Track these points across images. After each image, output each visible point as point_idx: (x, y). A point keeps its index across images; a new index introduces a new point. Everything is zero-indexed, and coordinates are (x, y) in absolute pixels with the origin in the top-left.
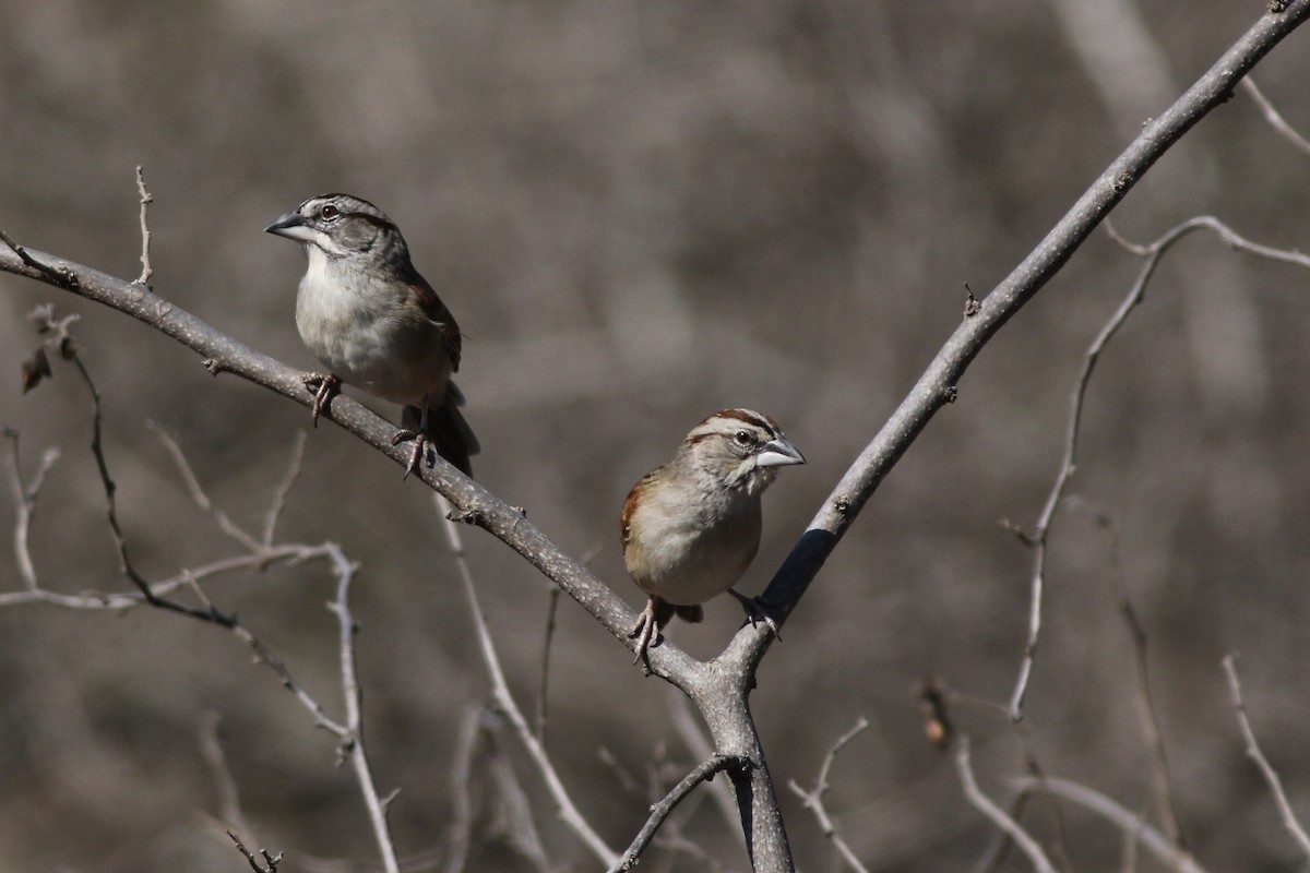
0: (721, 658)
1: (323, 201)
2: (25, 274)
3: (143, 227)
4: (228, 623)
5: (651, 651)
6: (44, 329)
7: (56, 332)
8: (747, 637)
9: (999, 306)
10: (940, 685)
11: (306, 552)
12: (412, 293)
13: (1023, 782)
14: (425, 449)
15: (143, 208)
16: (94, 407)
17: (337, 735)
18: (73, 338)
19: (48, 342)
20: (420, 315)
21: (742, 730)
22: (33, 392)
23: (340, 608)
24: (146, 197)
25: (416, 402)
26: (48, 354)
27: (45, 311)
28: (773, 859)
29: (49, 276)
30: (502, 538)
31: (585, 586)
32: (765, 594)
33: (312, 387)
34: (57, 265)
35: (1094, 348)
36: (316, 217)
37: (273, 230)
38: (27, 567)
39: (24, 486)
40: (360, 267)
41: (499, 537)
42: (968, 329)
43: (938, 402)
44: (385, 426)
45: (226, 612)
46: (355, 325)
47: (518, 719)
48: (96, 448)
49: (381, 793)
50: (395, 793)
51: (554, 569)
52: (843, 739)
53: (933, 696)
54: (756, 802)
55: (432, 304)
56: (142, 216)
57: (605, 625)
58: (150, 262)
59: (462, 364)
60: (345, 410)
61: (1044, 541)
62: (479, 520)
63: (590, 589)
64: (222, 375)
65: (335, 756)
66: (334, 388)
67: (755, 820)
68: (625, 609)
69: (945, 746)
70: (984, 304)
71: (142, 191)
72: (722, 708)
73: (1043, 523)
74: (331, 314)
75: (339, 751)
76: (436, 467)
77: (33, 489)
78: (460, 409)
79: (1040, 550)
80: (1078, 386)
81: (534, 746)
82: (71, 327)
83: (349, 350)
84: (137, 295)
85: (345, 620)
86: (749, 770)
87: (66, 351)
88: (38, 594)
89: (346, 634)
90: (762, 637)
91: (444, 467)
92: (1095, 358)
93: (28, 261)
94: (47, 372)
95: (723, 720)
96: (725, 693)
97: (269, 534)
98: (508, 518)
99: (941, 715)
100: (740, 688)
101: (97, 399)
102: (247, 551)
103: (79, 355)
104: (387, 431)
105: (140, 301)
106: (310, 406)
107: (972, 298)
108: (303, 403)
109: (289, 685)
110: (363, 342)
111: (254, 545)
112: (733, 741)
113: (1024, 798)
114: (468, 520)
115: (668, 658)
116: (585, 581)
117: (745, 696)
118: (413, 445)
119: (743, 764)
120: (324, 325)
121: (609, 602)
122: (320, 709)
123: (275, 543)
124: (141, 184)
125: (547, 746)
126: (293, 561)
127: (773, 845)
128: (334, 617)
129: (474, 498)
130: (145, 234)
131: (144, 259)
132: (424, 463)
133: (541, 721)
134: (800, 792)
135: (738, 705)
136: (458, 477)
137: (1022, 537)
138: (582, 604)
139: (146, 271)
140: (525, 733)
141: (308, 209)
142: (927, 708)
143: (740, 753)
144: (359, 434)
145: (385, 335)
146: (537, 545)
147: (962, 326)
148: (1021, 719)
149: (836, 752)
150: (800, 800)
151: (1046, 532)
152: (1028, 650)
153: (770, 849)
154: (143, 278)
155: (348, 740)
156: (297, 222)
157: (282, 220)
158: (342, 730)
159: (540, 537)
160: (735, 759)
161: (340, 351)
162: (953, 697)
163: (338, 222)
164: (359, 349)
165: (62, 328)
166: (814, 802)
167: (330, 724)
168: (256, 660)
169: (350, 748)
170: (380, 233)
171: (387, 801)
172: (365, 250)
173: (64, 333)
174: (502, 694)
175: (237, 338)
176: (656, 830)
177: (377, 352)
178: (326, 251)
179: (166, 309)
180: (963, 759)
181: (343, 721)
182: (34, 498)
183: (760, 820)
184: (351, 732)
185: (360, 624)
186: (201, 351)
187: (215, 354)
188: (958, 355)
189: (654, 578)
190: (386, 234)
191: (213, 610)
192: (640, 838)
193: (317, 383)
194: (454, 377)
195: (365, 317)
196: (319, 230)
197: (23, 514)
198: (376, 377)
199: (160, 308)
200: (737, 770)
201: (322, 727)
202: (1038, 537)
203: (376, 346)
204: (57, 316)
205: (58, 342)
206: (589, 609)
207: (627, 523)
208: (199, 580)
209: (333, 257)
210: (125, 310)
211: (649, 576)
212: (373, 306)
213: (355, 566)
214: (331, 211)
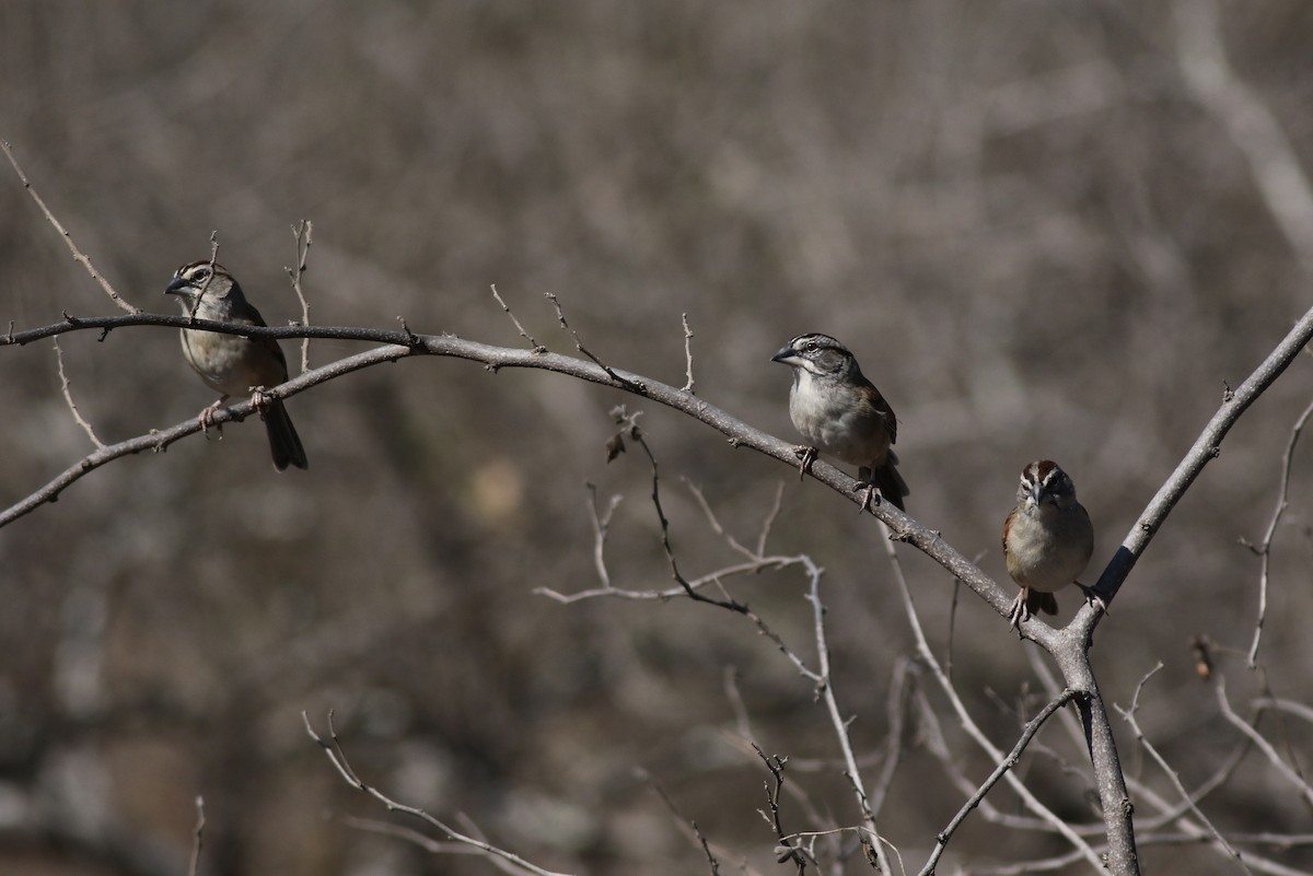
0: (1069, 627)
1: (807, 340)
2: (611, 385)
3: (688, 353)
4: (744, 610)
5: (1021, 623)
6: (620, 421)
7: (628, 423)
8: (1085, 613)
9: (1246, 394)
10: (1206, 639)
11: (787, 561)
12: (864, 394)
13: (1260, 703)
14: (874, 494)
15: (687, 340)
16: (653, 471)
17: (815, 682)
18: (640, 427)
19: (623, 429)
20: (870, 407)
21: (1084, 673)
22: (613, 462)
23: (813, 598)
24: (689, 333)
25: (868, 464)
26: (623, 437)
27: (620, 409)
28: (1106, 757)
29: (627, 386)
30: (925, 551)
31: (980, 581)
32: (1097, 584)
33: (800, 455)
34: (633, 378)
35: (1298, 425)
36: (804, 350)
37: (777, 359)
38: (603, 572)
39: (600, 518)
40: (834, 382)
41: (924, 550)
42: (1226, 410)
43: (1208, 457)
44: (848, 479)
45: (741, 603)
46: (828, 418)
47: (934, 664)
48: (655, 497)
49: (844, 718)
50: (853, 718)
51: (959, 571)
52: (1147, 676)
53: (1201, 647)
54: (1094, 720)
55: (877, 401)
56: (687, 346)
57: (993, 606)
58: (693, 375)
59: (898, 438)
60: (821, 470)
61: (1267, 552)
62: (910, 540)
63: (982, 583)
64: (740, 447)
65: (815, 695)
66: (814, 456)
67: (1094, 732)
68: (1006, 596)
69: (1209, 679)
70: (1236, 393)
71: (686, 330)
72: (1071, 659)
73: (1267, 540)
74: (812, 412)
75: (816, 691)
76: (881, 505)
77: (605, 522)
78: (896, 467)
79: (1265, 557)
80: (1288, 450)
81: (945, 681)
82: (637, 419)
83: (825, 433)
84: (685, 397)
85: (818, 606)
86: (1089, 699)
87: (635, 434)
88: (611, 590)
89: (818, 615)
90: (1096, 613)
91: (886, 505)
92: (1298, 432)
93: (614, 377)
94: (623, 449)
95: (1071, 667)
96: (1072, 649)
97: (761, 549)
98: (929, 538)
99: (1207, 660)
100: (1082, 646)
101: (655, 465)
102: (748, 560)
103: (643, 438)
104: (849, 483)
105: (687, 401)
106: (798, 467)
107: (1228, 390)
108: (794, 465)
109: (782, 649)
110: (833, 429)
111: (752, 557)
112: (1078, 681)
113: (1261, 713)
114: (903, 540)
115: (1036, 627)
116: (980, 578)
117: (1086, 652)
118: (866, 492)
119: (1085, 696)
120: (807, 419)
121: (996, 592)
122: (803, 664)
123: (766, 555)
124: (686, 325)
125: (953, 681)
126: (779, 567)
127: (1106, 748)
128: (810, 602)
129: (906, 526)
130: (689, 358)
131: (689, 374)
132: (873, 502)
133: (949, 664)
134: (1121, 711)
135: (1081, 657)
136: (896, 512)
137: (1252, 549)
138: (978, 593)
139: (690, 382)
140: (939, 673)
141: (797, 345)
142: (1198, 654)
143: (1083, 688)
144: (831, 485)
145: (848, 423)
146: (948, 555)
147: (1222, 408)
148: (1255, 668)
149: (1142, 685)
150: (1122, 716)
151: (1268, 546)
152: (1258, 623)
153: (1104, 751)
154: (688, 387)
155: (822, 684)
156: (792, 353)
157: (782, 351)
158: (818, 678)
159: (950, 550)
160: (1080, 692)
161: (819, 435)
162: (1215, 647)
163: (818, 353)
164: (830, 433)
165: (632, 420)
166: (1129, 717)
167: (810, 674)
168: (761, 632)
169: (823, 689)
170: (845, 359)
171: (848, 723)
172: (836, 372)
173: (633, 424)
174: (923, 647)
175: (751, 424)
176: (1028, 740)
177: (845, 433)
178: (811, 372)
179: (703, 406)
180: (1221, 690)
181: (818, 671)
182: (606, 527)
183: (1097, 732)
184: (824, 679)
185: (826, 608)
186: (727, 433)
187: (736, 435)
188: (1220, 426)
189: (1025, 574)
190: (847, 358)
191: (733, 601)
192: (1019, 745)
193: (803, 452)
194: (892, 447)
195: (835, 414)
196: (806, 358)
197: (600, 538)
198: (840, 449)
199: (700, 406)
200: (1081, 701)
201: (805, 676)
202: (1264, 548)
203: (842, 430)
204: (628, 413)
205: (630, 429)
206: (983, 596)
207: (1005, 540)
208: (720, 578)
209: (815, 377)
210: (677, 407)
211: (1022, 573)
212: (840, 407)
213: (821, 570)
214: (813, 347)
